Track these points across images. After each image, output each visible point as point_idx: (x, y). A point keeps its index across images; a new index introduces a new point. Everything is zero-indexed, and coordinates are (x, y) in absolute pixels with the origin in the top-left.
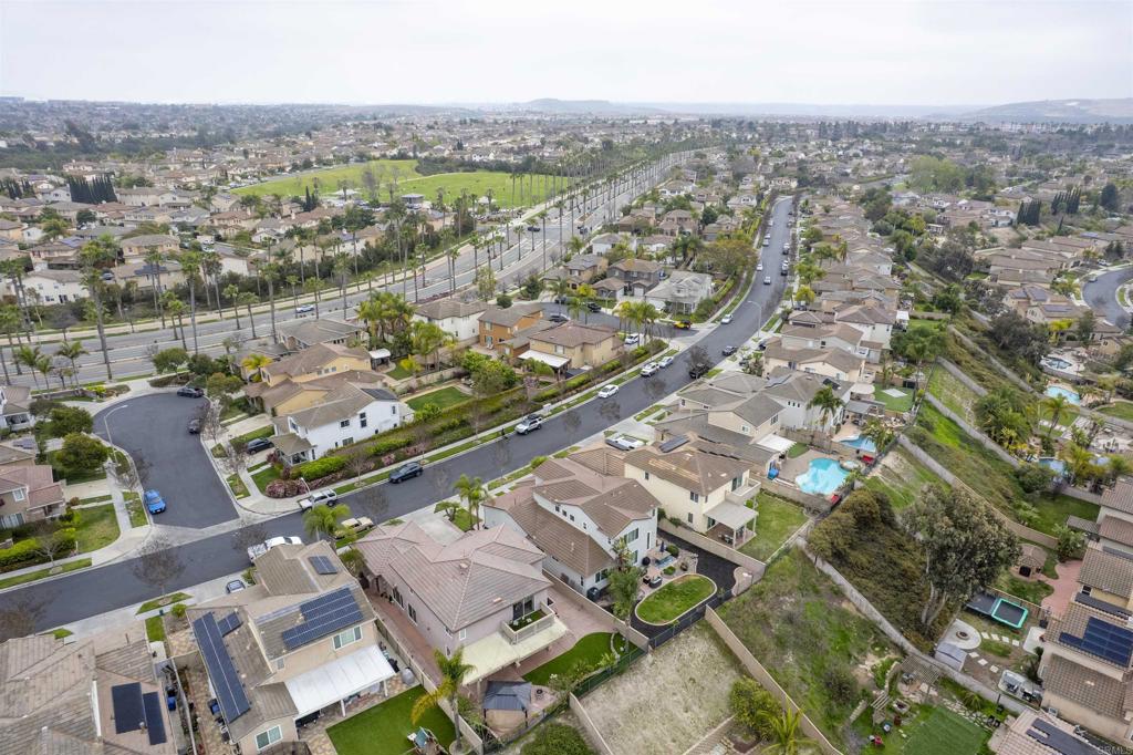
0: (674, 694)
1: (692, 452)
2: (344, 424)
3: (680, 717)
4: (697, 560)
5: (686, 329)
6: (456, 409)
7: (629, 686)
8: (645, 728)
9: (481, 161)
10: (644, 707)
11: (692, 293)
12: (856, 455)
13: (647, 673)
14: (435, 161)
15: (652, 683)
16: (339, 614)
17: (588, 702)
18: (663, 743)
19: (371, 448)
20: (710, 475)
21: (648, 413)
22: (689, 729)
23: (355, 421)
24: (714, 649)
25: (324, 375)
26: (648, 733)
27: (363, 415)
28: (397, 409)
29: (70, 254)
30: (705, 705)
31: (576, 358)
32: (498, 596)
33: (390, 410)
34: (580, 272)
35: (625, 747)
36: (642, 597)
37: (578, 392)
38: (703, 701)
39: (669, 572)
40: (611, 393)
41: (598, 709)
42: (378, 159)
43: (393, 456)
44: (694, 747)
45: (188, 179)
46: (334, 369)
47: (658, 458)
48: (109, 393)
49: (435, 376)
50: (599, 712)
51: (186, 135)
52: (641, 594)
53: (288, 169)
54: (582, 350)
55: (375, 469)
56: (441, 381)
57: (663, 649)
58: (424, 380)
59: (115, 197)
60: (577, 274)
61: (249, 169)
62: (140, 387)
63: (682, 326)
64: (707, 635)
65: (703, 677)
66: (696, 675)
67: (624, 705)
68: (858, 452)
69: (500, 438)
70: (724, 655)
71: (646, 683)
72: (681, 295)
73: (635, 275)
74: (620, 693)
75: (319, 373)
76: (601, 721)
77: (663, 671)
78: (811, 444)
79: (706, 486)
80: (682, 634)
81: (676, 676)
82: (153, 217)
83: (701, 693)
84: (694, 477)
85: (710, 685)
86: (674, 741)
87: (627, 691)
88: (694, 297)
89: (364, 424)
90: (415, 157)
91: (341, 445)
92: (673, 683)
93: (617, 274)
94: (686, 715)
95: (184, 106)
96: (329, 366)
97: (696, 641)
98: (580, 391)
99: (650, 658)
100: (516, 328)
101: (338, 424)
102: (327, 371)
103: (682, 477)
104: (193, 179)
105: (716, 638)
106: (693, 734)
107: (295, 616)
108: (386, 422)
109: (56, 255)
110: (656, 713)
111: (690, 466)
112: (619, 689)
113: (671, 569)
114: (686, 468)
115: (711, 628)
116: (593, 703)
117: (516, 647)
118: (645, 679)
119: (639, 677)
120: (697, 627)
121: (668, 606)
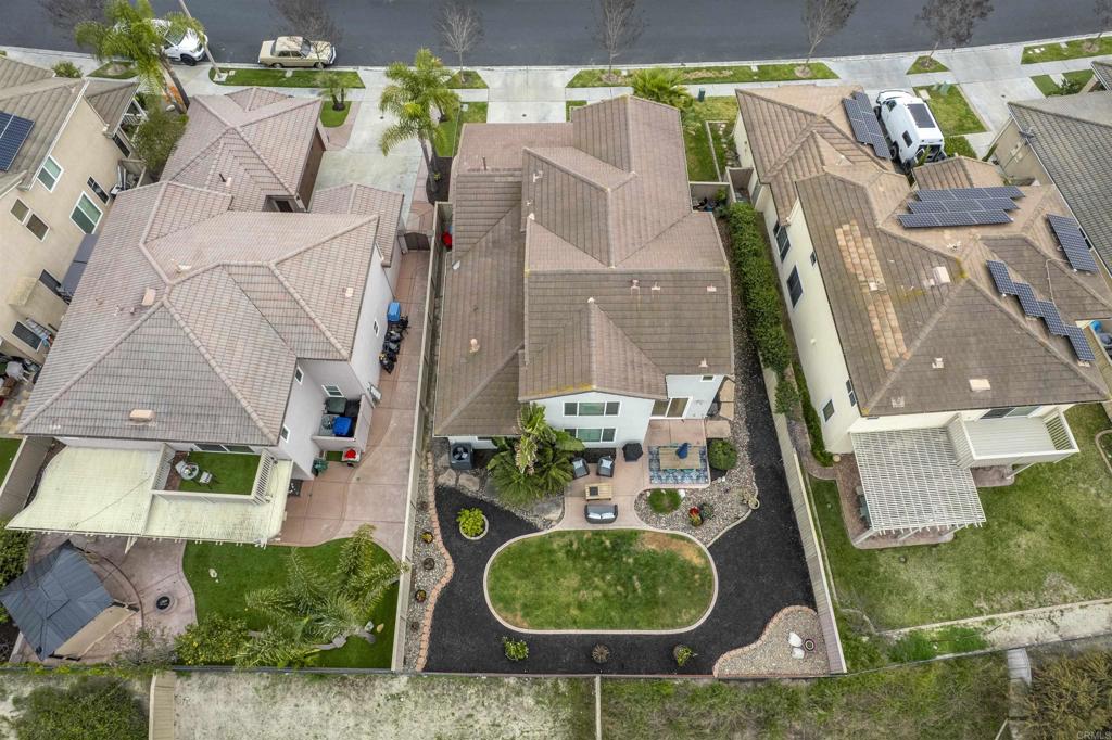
1: (956, 269)
4: (744, 516)
13: (370, 706)
15: (366, 727)
17: (211, 687)
20: (939, 363)
21: (1055, 54)
32: (150, 406)
36: (548, 523)
39: (659, 502)
41: (221, 708)
47: (870, 229)
50: (219, 716)
52: (554, 515)
57: (441, 684)
64: (566, 713)
71: (351, 722)
74: (286, 709)
77: (405, 723)
79: (896, 391)
80: (512, 680)
84: (892, 343)
97: (529, 711)
103: (867, 323)
111: (914, 306)
112: (291, 701)
113: (674, 500)
114: (900, 305)
115: (590, 705)
116: (220, 694)
117: (164, 506)
118: (356, 713)
119: (347, 705)
120: (563, 687)
121: (567, 586)
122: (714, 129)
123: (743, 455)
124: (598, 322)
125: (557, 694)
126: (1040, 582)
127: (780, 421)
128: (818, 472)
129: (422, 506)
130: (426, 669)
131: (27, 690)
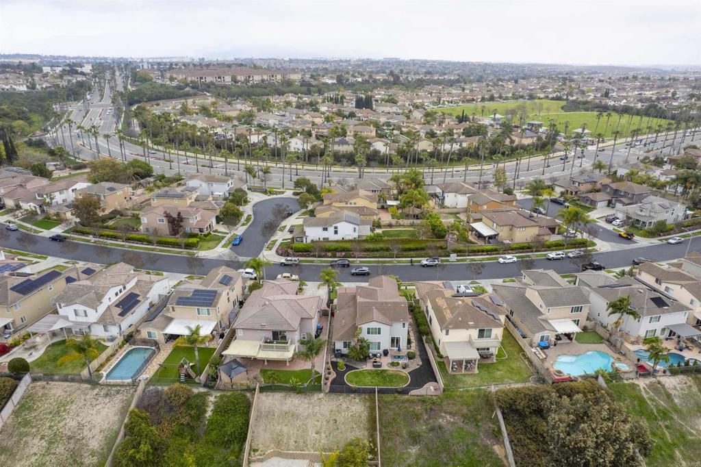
0: (318, 421)
2: (325, 229)
3: (310, 433)
4: (418, 367)
5: (627, 238)
6: (394, 240)
7: (297, 401)
8: (286, 425)
9: (614, 106)
10: (295, 416)
11: (652, 214)
12: (636, 362)
13: (313, 401)
14: (579, 103)
15: (311, 407)
16: (204, 299)
17: (269, 395)
18: (289, 438)
19: (334, 246)
20: (460, 319)
22: (309, 442)
23: (331, 230)
24: (365, 415)
25: (349, 205)
26: (285, 429)
27: (336, 228)
28: (357, 229)
29: (326, 131)
30: (331, 438)
31: (504, 234)
32: (266, 323)
33: (352, 230)
34: (579, 183)
35: (268, 427)
36: (362, 368)
37: (488, 254)
38: (331, 435)
39: (394, 364)
40: (507, 261)
42: (542, 99)
43: (343, 254)
44: (304, 452)
45: (418, 101)
46: (355, 204)
48: (276, 193)
49: (407, 222)
50: (270, 403)
51: (452, 78)
53: (479, 100)
54: (511, 230)
55: (331, 257)
56: (412, 225)
57: (333, 396)
58: (401, 222)
59: (372, 107)
60: (577, 184)
61: (455, 98)
62: (289, 194)
63: (625, 236)
64: (368, 404)
65: (343, 424)
66: (340, 419)
67: (285, 408)
68: (639, 360)
69: (410, 264)
70: (369, 421)
71: (307, 405)
72: (643, 214)
73: (622, 194)
74: (289, 401)
75: (347, 204)
76: (267, 407)
77: (322, 406)
78: (608, 341)
80: (352, 395)
81: (327, 414)
82: (379, 118)
83: (334, 430)
84: (448, 315)
85: (344, 430)
86: (296, 442)
87: (294, 403)
88: (654, 218)
89: (336, 232)
90: (567, 99)
91: (321, 239)
92: (323, 415)
93: (608, 190)
94: (314, 435)
95: (468, 63)
96: (353, 201)
97: (357, 403)
98: (490, 255)
99: (322, 395)
100: (485, 207)
101: (321, 229)
102: (351, 204)
104: (420, 101)
105: (372, 409)
106: (309, 446)
107: (189, 293)
108: (349, 235)
109: (320, 131)
110: (298, 423)
111: (454, 309)
112: (291, 399)
113: (398, 364)
114: (450, 309)
115: (374, 403)
116: (271, 397)
117: (261, 352)
118: (308, 403)
119: (306, 401)
120: (367, 397)
121: (368, 379)
122: (410, 295)
123: (417, 356)
124: (375, 310)
125: (365, 399)
126: (503, 381)
127: (426, 345)
128: (439, 359)
129: (327, 363)
130: (330, 392)
131: (218, 395)
